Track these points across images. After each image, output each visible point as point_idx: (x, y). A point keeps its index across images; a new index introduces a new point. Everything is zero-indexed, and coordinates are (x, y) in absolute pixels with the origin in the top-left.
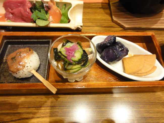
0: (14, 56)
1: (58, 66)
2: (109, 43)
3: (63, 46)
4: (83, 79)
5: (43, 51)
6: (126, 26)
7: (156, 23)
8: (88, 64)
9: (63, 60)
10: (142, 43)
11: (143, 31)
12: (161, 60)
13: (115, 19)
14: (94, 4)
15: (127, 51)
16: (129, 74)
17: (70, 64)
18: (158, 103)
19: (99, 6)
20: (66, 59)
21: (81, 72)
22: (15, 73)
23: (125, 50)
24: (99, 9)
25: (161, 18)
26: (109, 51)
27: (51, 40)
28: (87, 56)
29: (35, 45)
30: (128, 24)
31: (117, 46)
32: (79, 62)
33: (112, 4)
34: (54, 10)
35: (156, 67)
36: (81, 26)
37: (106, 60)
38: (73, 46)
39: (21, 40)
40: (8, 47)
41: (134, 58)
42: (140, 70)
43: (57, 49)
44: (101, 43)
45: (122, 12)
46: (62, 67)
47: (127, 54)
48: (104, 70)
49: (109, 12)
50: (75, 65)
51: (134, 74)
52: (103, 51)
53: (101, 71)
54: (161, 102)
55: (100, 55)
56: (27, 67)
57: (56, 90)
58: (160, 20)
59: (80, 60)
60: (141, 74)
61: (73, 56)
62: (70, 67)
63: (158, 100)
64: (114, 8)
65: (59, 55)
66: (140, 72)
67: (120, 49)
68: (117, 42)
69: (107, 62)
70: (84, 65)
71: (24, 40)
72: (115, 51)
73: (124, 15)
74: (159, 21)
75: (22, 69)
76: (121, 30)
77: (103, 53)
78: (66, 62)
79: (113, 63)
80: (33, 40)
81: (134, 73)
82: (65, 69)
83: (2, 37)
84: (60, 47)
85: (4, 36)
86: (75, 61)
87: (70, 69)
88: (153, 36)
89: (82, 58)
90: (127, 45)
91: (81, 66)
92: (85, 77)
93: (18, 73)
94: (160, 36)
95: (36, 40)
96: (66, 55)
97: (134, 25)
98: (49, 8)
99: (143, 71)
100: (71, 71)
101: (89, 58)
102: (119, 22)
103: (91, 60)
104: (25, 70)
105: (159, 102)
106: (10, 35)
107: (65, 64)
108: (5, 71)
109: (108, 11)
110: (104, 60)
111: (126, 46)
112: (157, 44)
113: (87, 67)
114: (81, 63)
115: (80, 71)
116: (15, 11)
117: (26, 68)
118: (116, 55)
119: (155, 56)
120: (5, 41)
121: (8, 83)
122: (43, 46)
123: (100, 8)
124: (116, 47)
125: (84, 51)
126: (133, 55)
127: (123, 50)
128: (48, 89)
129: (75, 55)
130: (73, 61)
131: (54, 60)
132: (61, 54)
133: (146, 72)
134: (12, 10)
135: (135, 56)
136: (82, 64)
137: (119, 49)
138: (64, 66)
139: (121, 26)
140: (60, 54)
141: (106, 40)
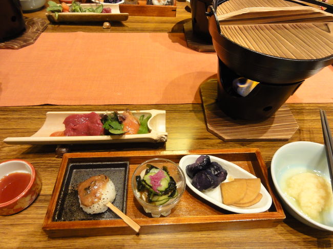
0: (87, 186)
1: (141, 197)
2: (202, 166)
3: (147, 172)
4: (171, 213)
5: (118, 177)
6: (226, 138)
7: (265, 132)
8: (176, 194)
9: (148, 191)
10: (247, 161)
11: (249, 143)
12: (268, 185)
13: (210, 128)
14: (182, 106)
15: (226, 174)
16: (228, 205)
17: (156, 195)
18: (269, 242)
19: (189, 108)
20: (151, 189)
21: (168, 205)
22: (89, 208)
23: (222, 173)
24: (189, 113)
25: (272, 124)
26: (202, 176)
27: (128, 163)
28: (175, 184)
29: (108, 169)
30: (228, 134)
31: (212, 169)
32: (165, 192)
33: (206, 106)
34: (130, 120)
35: (261, 195)
36: (166, 135)
37: (199, 187)
38: (158, 172)
39: (91, 164)
40: (73, 173)
41: (235, 183)
42: (243, 199)
43: (139, 177)
44: (192, 164)
45: (220, 117)
46: (147, 199)
47: (225, 179)
48: (197, 200)
49: (203, 116)
50: (161, 196)
51: (235, 205)
52: (194, 175)
53: (194, 202)
54: (274, 241)
55: (191, 181)
56: (104, 199)
57: (140, 227)
58: (272, 127)
59: (166, 189)
60: (243, 204)
61: (160, 185)
62: (155, 198)
63: (270, 239)
64: (209, 112)
65: (142, 184)
66: (242, 202)
67: (216, 173)
68: (212, 163)
69: (200, 190)
70: (172, 196)
71: (94, 163)
72: (208, 175)
73: (223, 122)
74: (269, 129)
75: (97, 202)
76: (219, 143)
77: (195, 179)
78: (152, 192)
79: (209, 191)
80: (105, 163)
81: (235, 203)
82: (150, 201)
84: (142, 175)
85: (69, 159)
86: (161, 192)
87: (156, 201)
88: (258, 153)
89: (169, 187)
90: (226, 165)
91: (169, 197)
92: (173, 210)
93: (92, 207)
94: (272, 149)
95: (110, 163)
96: (151, 185)
97: (236, 135)
99: (246, 201)
100: (157, 203)
101: (177, 187)
102: (216, 132)
103: (180, 188)
104: (100, 203)
105: (271, 242)
107: (149, 195)
108: (72, 205)
109: (201, 115)
110: (196, 188)
111: (224, 167)
112: (262, 164)
113: (175, 198)
114: (168, 193)
115: (168, 203)
117: (102, 201)
118: (210, 182)
119: (259, 180)
120: (71, 165)
121: (79, 220)
122: (117, 170)
124: (210, 170)
125: (171, 178)
126: (233, 180)
127: (221, 173)
128: (129, 227)
129: (161, 184)
130: (159, 191)
131: (137, 191)
132: (146, 183)
133: (250, 202)
135: (236, 180)
136: (170, 194)
137: (214, 172)
138: (149, 197)
139: (220, 138)
140: (144, 183)
141: (198, 162)
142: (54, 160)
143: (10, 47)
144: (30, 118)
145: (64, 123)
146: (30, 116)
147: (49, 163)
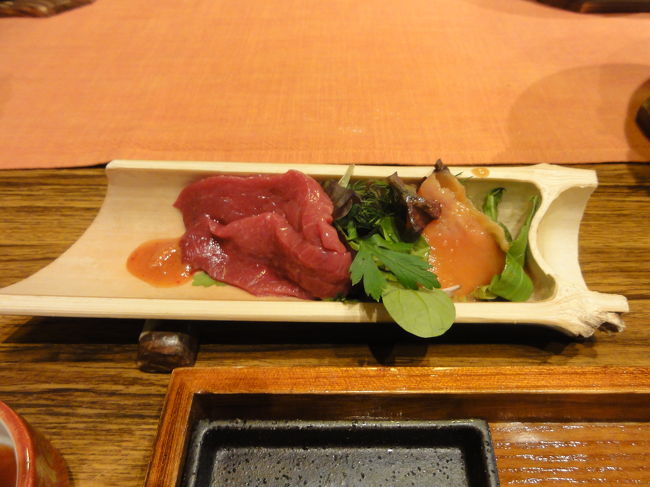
19: (620, 176)
24: (628, 195)
34: (457, 225)
83: (187, 406)
85: (196, 395)
98: (428, 215)
106: (236, 391)
116: (242, 228)
120: (204, 429)
123: (633, 189)
134: (223, 223)
142: (134, 381)
143: (29, 10)
144: (58, 209)
145: (176, 205)
146: (59, 202)
147: (113, 394)
